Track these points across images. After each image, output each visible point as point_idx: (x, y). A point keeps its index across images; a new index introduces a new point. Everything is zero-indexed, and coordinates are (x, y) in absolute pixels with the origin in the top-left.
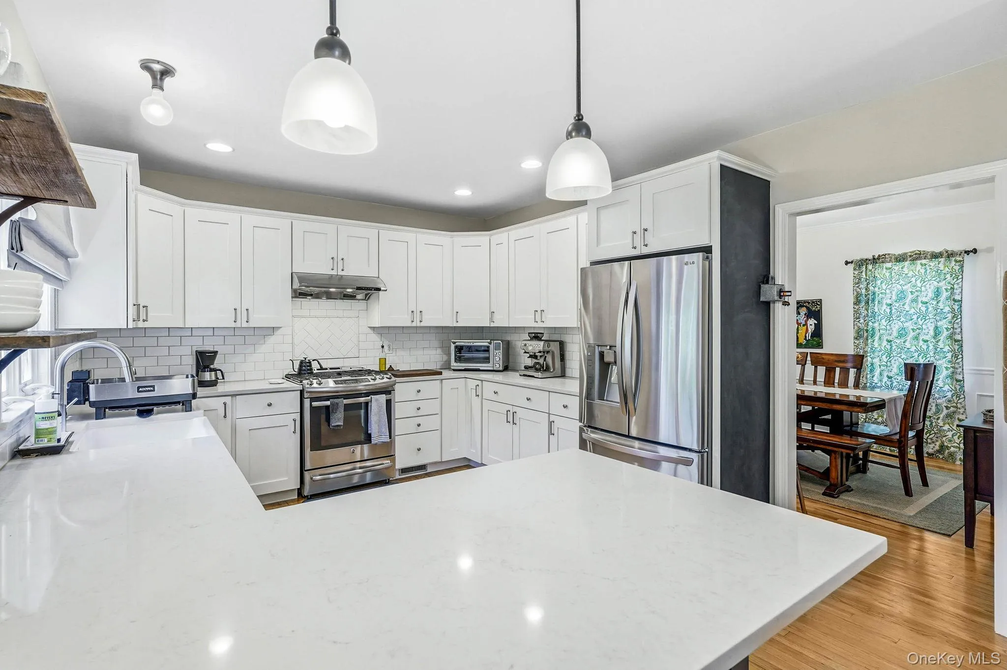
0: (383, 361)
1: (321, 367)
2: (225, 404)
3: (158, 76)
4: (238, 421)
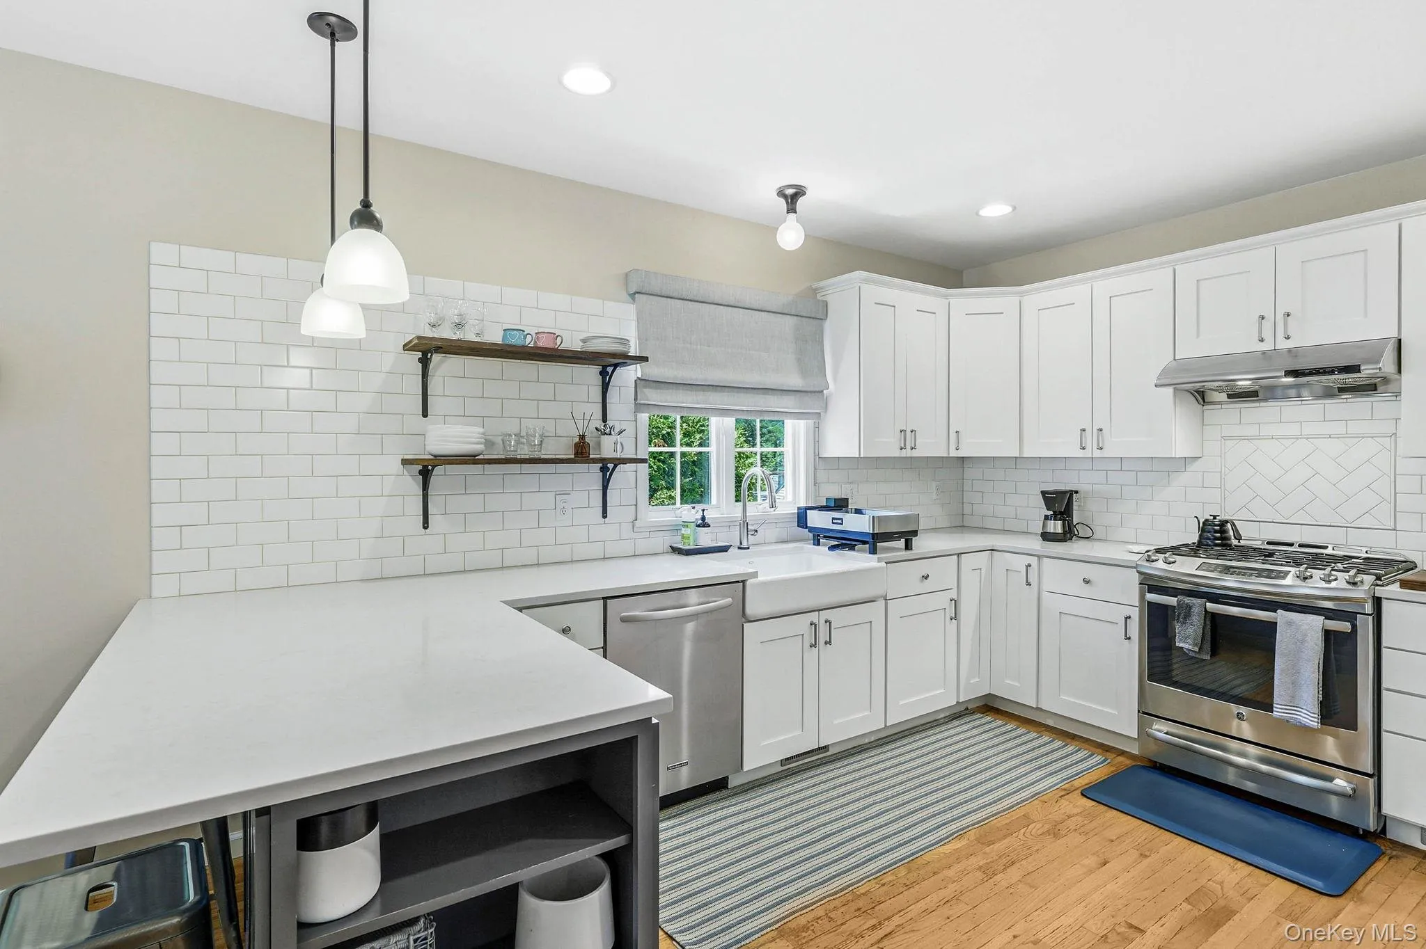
1: (1239, 537)
2: (1029, 565)
3: (789, 200)
4: (1045, 595)
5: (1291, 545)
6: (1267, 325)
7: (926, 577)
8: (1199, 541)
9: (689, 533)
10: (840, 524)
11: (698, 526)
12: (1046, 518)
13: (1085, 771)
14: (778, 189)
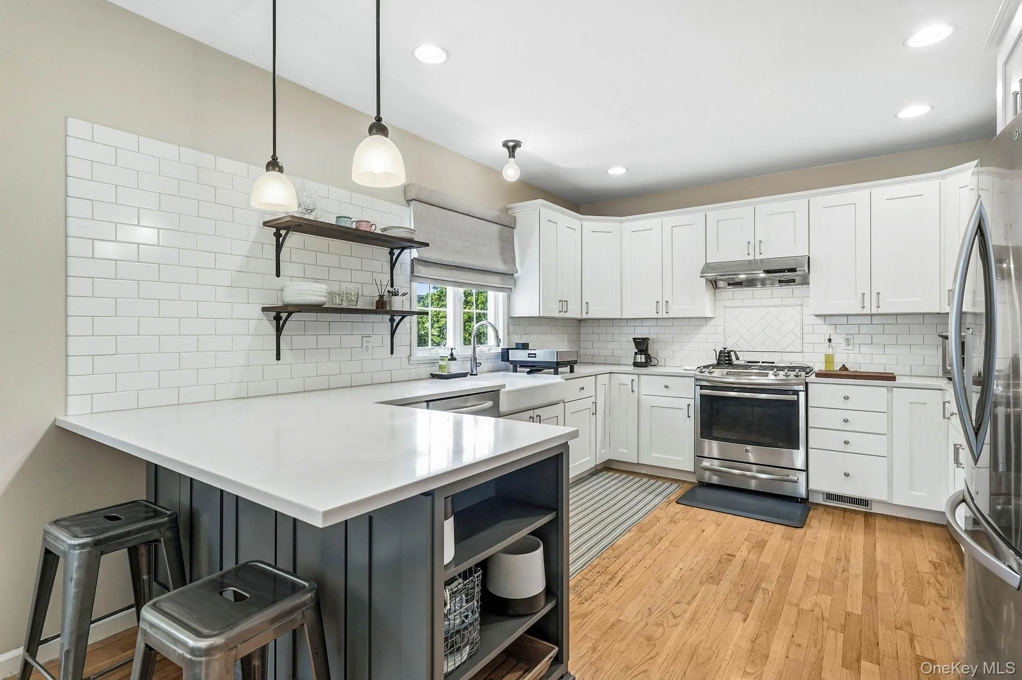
0: (829, 359)
1: (738, 359)
2: (633, 380)
3: (511, 150)
4: (643, 397)
5: (759, 362)
6: (752, 246)
7: (583, 389)
8: (718, 363)
9: (445, 364)
10: (534, 357)
11: (449, 360)
12: (636, 353)
13: (672, 492)
14: (504, 142)
